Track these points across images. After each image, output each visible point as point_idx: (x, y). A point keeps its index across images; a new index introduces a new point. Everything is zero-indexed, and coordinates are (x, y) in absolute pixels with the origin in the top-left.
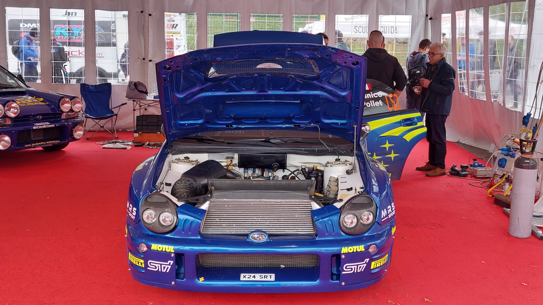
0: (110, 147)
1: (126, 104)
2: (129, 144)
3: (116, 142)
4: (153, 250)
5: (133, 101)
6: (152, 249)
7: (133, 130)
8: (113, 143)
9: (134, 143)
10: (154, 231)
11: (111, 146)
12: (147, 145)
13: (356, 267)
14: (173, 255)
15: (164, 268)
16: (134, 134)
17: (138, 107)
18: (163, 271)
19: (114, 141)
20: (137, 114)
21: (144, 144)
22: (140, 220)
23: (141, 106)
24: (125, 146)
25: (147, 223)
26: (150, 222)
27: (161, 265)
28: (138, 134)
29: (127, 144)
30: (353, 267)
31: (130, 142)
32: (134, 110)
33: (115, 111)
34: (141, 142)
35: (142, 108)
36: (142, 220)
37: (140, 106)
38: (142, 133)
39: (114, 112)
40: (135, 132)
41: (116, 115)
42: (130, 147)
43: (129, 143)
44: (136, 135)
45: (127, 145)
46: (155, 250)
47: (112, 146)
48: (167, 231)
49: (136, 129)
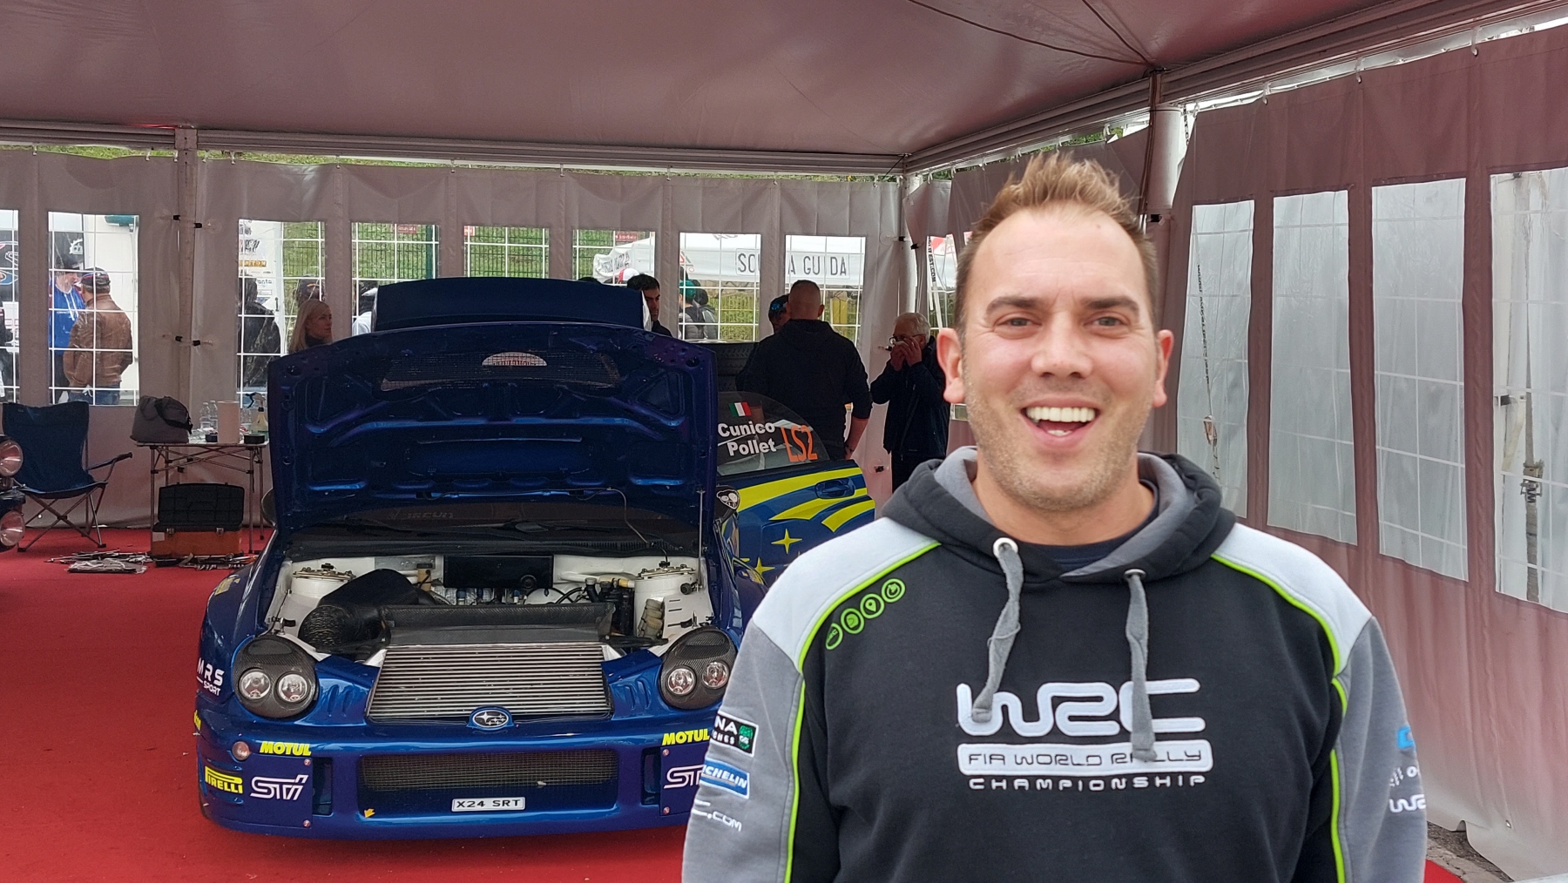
0: (88, 568)
1: (130, 455)
2: (140, 561)
3: (103, 557)
4: (263, 753)
5: (152, 447)
6: (261, 751)
7: (149, 525)
8: (95, 557)
9: (151, 558)
10: (266, 715)
11: (92, 565)
12: (190, 562)
13: (692, 773)
14: (307, 761)
15: (288, 790)
16: (154, 533)
17: (161, 464)
18: (285, 797)
19: (96, 553)
20: (160, 482)
21: (180, 560)
22: (234, 693)
23: (171, 461)
24: (131, 567)
25: (248, 699)
26: (255, 697)
27: (281, 784)
28: (163, 533)
29: (134, 560)
30: (686, 774)
31: (144, 557)
32: (154, 472)
33: (98, 476)
34: (173, 556)
35: (172, 468)
36: (237, 693)
37: (168, 462)
38: (175, 532)
39: (95, 480)
40: (157, 528)
41: (103, 486)
42: (144, 568)
43: (139, 559)
44: (159, 536)
45: (132, 562)
46: (268, 754)
47: (95, 566)
48: (292, 714)
49: (157, 521)
